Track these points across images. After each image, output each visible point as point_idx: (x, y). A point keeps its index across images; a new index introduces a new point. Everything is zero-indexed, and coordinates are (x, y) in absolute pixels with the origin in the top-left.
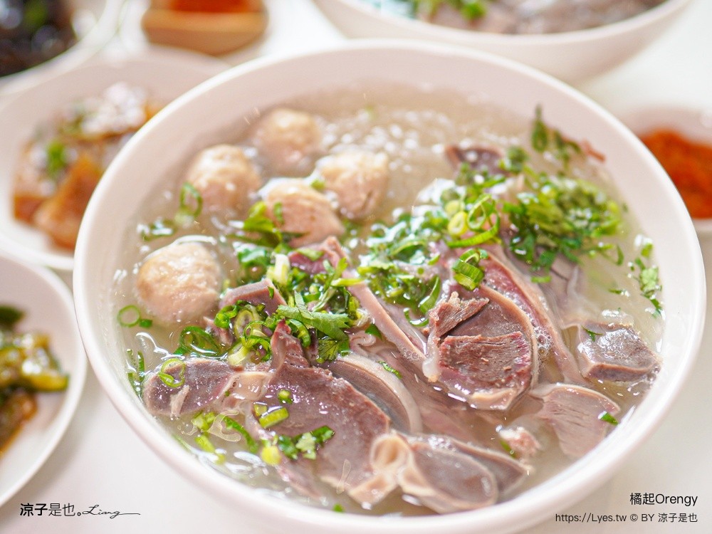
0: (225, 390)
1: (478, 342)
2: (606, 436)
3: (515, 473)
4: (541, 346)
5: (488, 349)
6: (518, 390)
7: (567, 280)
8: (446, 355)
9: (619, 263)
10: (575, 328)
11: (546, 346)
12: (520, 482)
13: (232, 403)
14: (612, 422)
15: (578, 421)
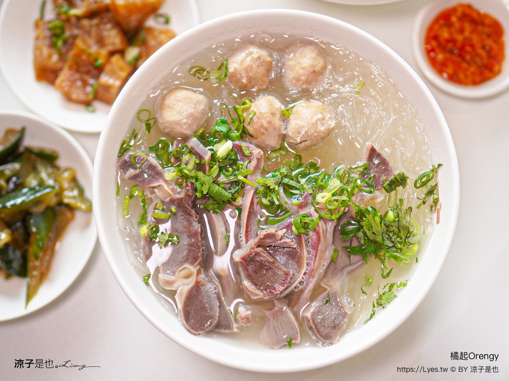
0: (153, 185)
1: (269, 262)
2: (281, 348)
3: (228, 327)
4: (298, 285)
5: (271, 268)
6: (265, 297)
7: (350, 264)
8: (249, 256)
9: (384, 277)
10: (325, 290)
11: (301, 287)
12: (227, 331)
13: (153, 193)
14: (290, 344)
15: (278, 331)
